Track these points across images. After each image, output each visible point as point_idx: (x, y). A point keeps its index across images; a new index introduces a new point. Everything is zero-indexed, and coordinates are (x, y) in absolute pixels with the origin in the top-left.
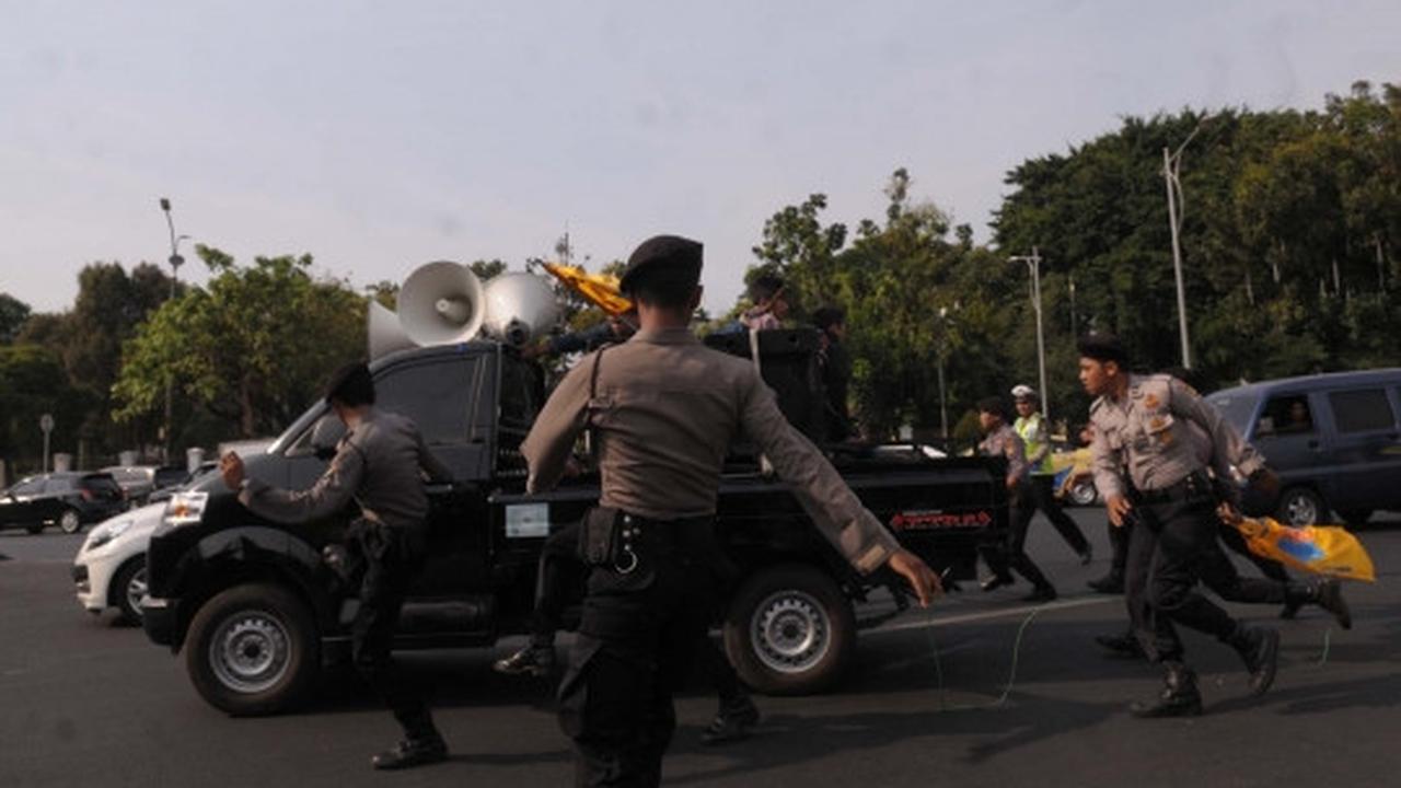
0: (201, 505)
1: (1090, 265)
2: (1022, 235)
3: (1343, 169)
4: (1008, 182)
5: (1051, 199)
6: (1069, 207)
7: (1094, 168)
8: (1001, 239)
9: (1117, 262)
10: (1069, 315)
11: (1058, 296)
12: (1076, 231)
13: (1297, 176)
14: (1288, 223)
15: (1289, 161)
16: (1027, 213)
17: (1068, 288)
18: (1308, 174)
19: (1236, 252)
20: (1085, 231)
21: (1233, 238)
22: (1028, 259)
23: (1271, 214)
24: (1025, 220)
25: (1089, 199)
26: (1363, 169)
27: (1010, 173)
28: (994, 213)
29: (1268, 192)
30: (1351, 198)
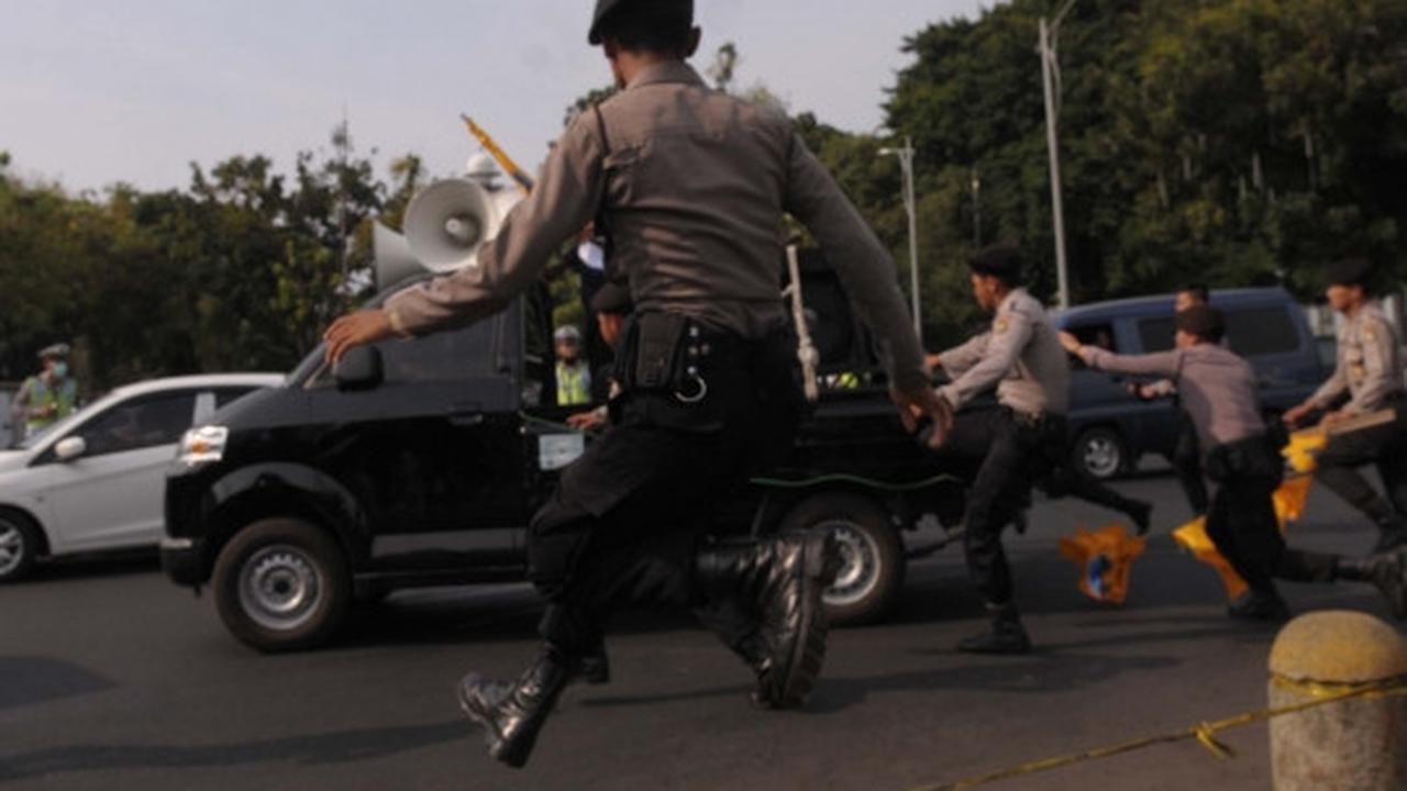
0: (221, 440)
1: (997, 157)
2: (918, 117)
3: (1267, 43)
4: (906, 50)
5: (952, 74)
6: (973, 84)
7: (1007, 35)
8: (891, 124)
9: (1028, 153)
10: (971, 218)
11: (960, 194)
12: (981, 115)
13: (1215, 52)
14: (1202, 107)
15: (1204, 33)
16: (923, 90)
17: (970, 186)
18: (1226, 49)
19: (1147, 143)
20: (992, 115)
21: (1143, 127)
22: (900, 152)
23: (1179, 97)
24: (920, 101)
25: (999, 74)
26: (1291, 42)
27: (907, 39)
28: (888, 91)
29: (1177, 70)
30: (1274, 77)
